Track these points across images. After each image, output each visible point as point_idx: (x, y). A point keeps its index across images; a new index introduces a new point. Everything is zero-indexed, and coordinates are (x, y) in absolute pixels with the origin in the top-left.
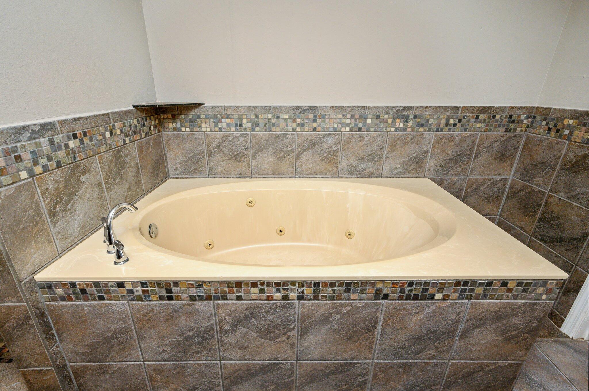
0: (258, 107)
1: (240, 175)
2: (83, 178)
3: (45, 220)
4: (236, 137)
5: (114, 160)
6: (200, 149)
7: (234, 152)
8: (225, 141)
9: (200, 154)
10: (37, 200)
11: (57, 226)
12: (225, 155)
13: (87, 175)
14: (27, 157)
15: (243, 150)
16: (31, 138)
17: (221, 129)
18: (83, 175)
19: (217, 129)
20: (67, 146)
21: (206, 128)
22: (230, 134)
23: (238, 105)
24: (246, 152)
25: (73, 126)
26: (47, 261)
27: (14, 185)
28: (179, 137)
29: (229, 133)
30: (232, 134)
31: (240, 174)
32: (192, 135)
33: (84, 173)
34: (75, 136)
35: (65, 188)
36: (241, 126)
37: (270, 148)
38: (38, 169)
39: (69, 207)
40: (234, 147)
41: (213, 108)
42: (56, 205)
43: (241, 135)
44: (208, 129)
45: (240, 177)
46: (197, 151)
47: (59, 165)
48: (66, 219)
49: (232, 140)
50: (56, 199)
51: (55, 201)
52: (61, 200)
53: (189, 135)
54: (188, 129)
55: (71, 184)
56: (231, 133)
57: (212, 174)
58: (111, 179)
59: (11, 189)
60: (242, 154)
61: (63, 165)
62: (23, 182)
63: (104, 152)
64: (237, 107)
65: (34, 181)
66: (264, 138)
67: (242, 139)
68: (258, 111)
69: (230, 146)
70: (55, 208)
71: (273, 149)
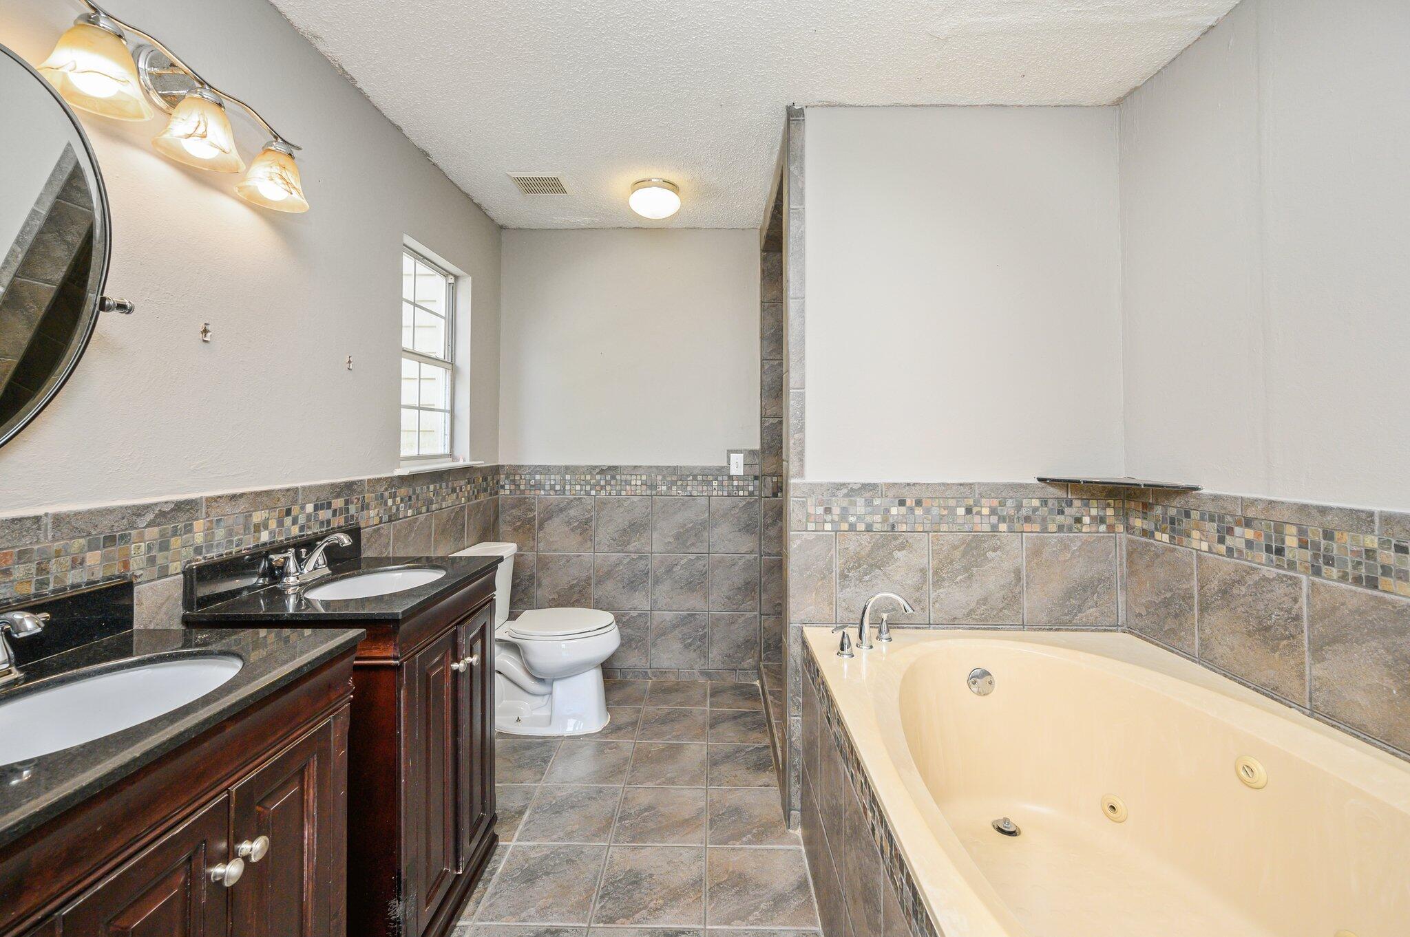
0: (1331, 509)
1: (1273, 689)
2: (897, 554)
3: (834, 579)
4: (1264, 579)
5: (962, 548)
6: (1185, 586)
7: (1260, 620)
8: (1239, 582)
9: (1183, 598)
10: (832, 555)
11: (844, 591)
12: (1238, 618)
13: (904, 552)
14: (836, 510)
15: (1286, 621)
16: (847, 495)
17: (1230, 551)
18: (899, 550)
19: (1222, 548)
20: (887, 511)
21: (1199, 542)
22: (1252, 568)
23: (1273, 498)
24: (1292, 629)
25: (904, 491)
26: (821, 621)
27: (816, 533)
28: (1149, 551)
29: (1249, 564)
30: (1256, 569)
31: (1276, 689)
32: (1173, 550)
33: (901, 548)
34: (902, 503)
35: (868, 555)
36: (1280, 551)
37: (1374, 644)
38: (845, 526)
39: (867, 578)
40: (1261, 606)
41: (1215, 498)
42: (851, 569)
43: (1280, 578)
44: (1204, 546)
45: (1275, 696)
46: (1179, 589)
47: (869, 529)
48: (858, 590)
49: (1256, 584)
50: (854, 563)
51: (852, 565)
52: (860, 566)
53: (1166, 549)
54: (1166, 537)
55: (878, 554)
56: (1253, 565)
57: (1206, 658)
58: (947, 573)
59: (811, 536)
60: (1281, 630)
61: (874, 530)
62: (824, 533)
63: (945, 532)
64: (1271, 502)
65: (836, 535)
66: (1353, 603)
67: (1280, 590)
68: (1331, 521)
69: (1250, 599)
70: (849, 572)
71: (1388, 650)
